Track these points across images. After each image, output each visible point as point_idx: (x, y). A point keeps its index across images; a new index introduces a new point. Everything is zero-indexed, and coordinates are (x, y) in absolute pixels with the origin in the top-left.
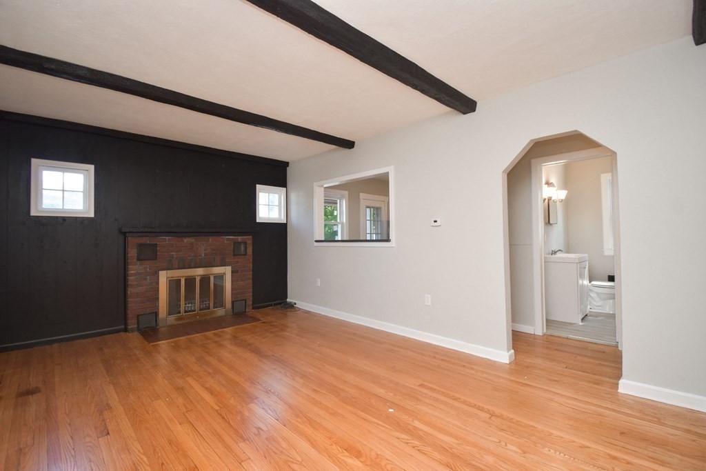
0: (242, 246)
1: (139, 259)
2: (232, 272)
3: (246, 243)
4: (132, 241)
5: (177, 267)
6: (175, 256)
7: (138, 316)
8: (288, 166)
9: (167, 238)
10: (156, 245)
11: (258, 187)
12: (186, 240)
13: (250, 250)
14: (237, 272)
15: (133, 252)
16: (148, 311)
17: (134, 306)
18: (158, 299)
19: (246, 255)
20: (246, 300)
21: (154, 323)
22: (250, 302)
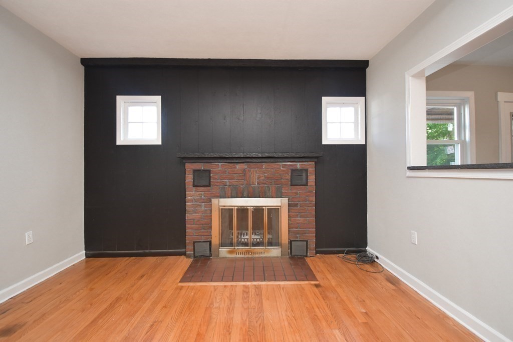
0: (304, 175)
1: (194, 186)
2: (289, 205)
3: (306, 171)
4: (190, 167)
5: (230, 194)
6: (228, 183)
7: (194, 242)
8: (367, 66)
9: (220, 164)
10: (209, 171)
11: (325, 99)
12: (238, 166)
13: (312, 179)
14: (296, 205)
15: (189, 178)
16: (203, 239)
17: (191, 232)
18: (211, 227)
19: (307, 185)
20: (307, 241)
21: (208, 252)
22: (312, 245)
